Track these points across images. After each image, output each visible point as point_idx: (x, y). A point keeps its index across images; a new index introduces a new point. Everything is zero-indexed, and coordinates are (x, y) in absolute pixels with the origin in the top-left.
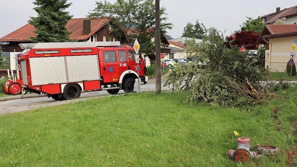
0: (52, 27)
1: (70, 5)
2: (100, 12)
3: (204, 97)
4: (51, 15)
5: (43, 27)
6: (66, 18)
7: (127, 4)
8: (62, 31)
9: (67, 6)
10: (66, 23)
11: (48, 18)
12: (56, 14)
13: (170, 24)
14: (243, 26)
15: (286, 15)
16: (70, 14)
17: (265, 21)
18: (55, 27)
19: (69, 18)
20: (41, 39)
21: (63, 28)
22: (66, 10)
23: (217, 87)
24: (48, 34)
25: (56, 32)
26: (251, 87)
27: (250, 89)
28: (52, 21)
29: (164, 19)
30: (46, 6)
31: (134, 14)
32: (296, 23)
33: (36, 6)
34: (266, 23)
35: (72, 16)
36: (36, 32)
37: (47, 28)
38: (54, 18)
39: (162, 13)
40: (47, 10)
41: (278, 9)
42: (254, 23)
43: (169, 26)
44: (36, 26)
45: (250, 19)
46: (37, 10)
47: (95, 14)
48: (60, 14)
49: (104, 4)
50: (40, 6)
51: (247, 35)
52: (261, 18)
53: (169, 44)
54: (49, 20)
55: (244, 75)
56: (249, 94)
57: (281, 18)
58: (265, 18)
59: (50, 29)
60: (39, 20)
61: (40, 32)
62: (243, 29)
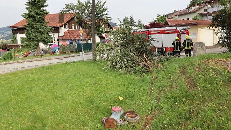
0: (36, 19)
1: (47, 5)
2: (68, 10)
3: (116, 65)
4: (35, 11)
5: (31, 19)
6: (45, 13)
7: (83, 5)
8: (42, 21)
9: (46, 6)
10: (44, 16)
11: (33, 14)
12: (38, 11)
13: (110, 18)
14: (155, 19)
15: (179, 14)
16: (47, 11)
17: (168, 17)
18: (37, 19)
19: (47, 14)
20: (29, 26)
21: (43, 20)
22: (45, 8)
23: (124, 60)
24: (33, 23)
25: (39, 22)
26: (147, 59)
27: (146, 61)
28: (36, 15)
29: (106, 14)
30: (32, 6)
31: (88, 10)
32: (183, 19)
33: (27, 6)
34: (168, 18)
35: (49, 12)
36: (27, 22)
37: (33, 20)
38: (37, 14)
39: (106, 11)
40: (33, 9)
41: (174, 11)
42: (162, 18)
43: (109, 18)
44: (27, 19)
45: (159, 15)
46: (27, 9)
47: (64, 11)
48: (41, 11)
49: (70, 5)
50: (29, 6)
51: (156, 25)
52: (165, 16)
53: (113, 29)
54: (34, 15)
55: (143, 51)
56: (144, 65)
57: (176, 16)
58: (168, 15)
59: (35, 20)
60: (28, 15)
61: (29, 22)
62: (155, 21)
